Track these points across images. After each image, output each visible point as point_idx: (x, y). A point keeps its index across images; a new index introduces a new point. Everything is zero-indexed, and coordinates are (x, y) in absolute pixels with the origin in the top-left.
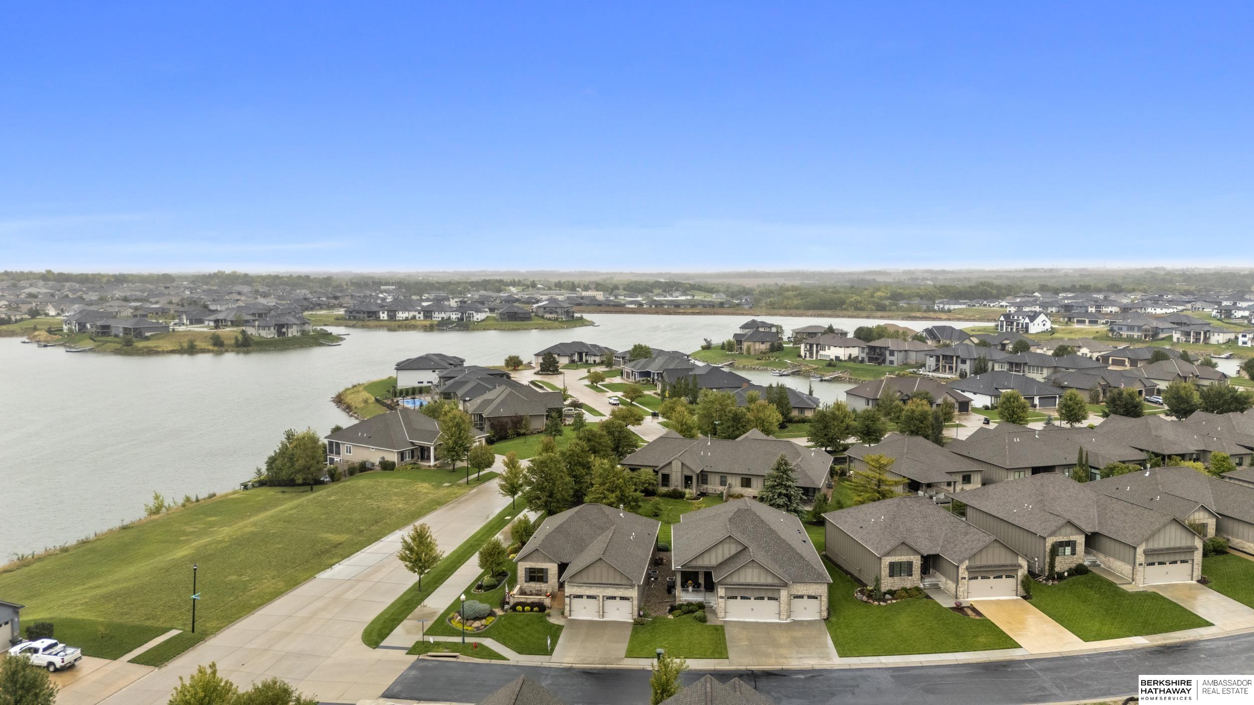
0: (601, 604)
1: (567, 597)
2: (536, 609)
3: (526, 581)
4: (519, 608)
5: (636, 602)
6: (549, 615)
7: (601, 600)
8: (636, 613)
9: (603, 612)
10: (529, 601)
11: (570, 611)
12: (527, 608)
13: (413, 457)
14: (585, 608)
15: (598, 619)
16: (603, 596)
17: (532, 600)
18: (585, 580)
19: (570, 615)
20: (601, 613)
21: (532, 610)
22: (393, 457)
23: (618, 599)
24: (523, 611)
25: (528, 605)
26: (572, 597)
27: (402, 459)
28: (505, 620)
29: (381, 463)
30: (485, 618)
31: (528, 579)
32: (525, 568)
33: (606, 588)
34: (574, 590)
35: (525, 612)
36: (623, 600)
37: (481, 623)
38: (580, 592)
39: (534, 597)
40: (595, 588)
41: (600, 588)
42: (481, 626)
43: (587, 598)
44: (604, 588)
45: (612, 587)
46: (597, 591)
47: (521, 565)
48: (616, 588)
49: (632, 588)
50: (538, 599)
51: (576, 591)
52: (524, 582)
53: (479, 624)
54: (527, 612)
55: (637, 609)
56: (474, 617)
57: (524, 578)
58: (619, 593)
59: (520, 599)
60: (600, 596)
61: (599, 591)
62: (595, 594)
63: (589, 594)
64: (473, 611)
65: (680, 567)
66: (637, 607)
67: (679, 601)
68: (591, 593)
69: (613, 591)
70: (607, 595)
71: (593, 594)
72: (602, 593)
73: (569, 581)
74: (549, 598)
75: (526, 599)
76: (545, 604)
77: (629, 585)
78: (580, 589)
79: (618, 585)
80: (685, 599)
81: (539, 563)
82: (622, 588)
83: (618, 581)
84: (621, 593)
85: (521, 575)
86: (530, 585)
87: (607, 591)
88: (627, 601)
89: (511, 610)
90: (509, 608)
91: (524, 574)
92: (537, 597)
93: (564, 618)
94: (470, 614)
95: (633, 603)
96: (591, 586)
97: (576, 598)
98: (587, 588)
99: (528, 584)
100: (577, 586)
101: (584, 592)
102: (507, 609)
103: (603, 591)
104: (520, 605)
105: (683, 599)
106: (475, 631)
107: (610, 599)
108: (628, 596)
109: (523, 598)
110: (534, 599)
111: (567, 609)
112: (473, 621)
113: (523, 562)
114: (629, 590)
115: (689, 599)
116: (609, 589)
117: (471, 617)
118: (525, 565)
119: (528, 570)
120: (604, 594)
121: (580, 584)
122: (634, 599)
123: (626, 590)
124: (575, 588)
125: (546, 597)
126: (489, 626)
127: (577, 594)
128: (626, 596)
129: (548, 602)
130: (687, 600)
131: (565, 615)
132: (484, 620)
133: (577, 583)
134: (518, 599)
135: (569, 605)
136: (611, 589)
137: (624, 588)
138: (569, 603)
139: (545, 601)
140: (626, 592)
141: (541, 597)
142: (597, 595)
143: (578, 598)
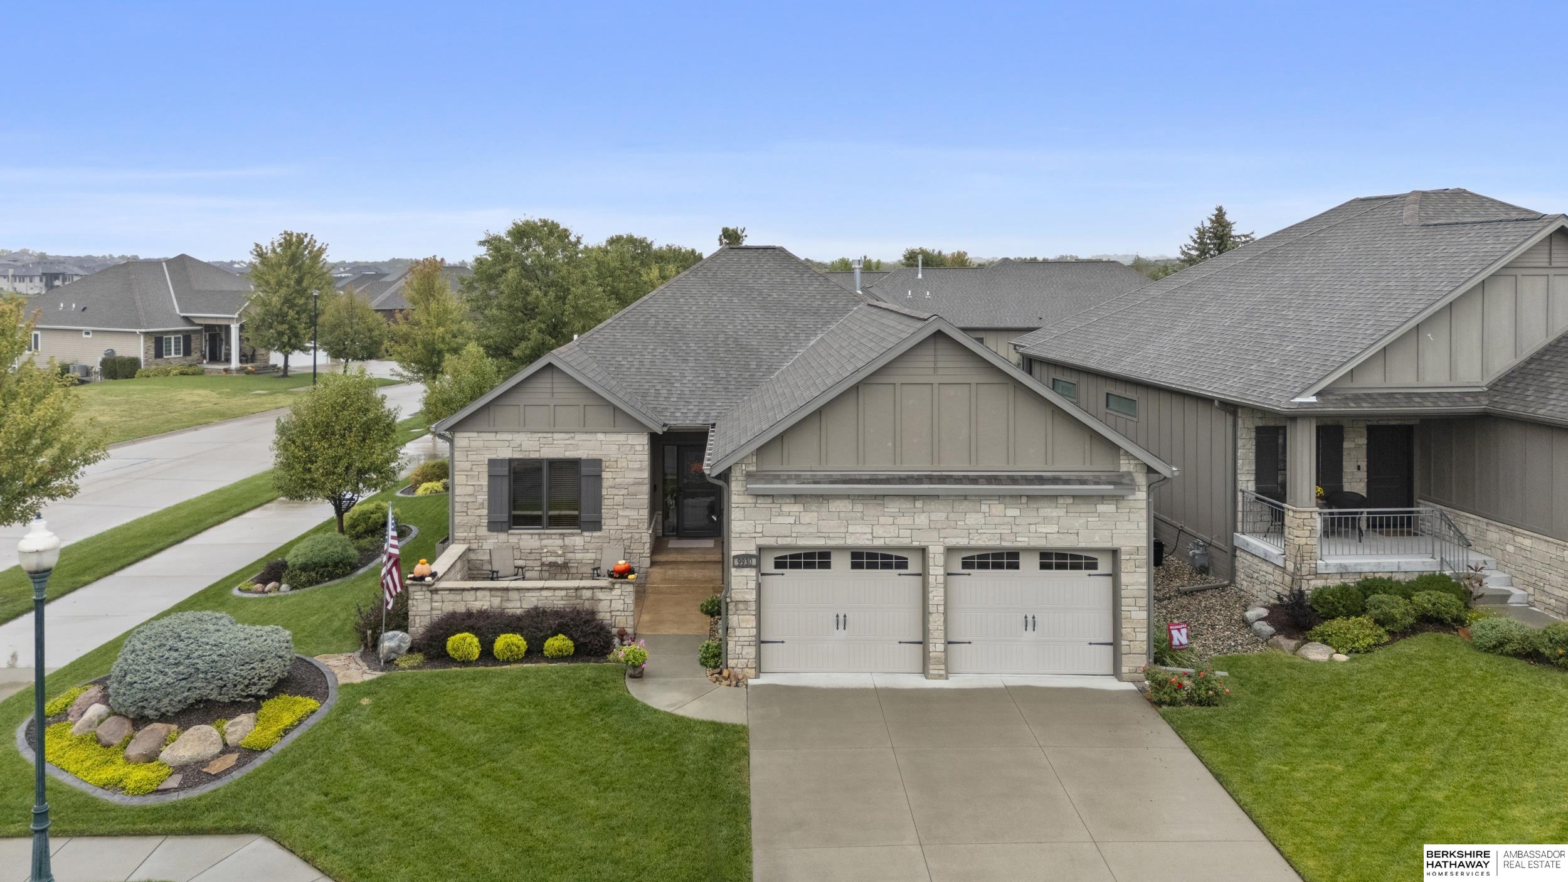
0: (936, 596)
1: (744, 561)
2: (555, 644)
3: (494, 526)
4: (465, 643)
5: (1135, 578)
6: (637, 672)
7: (937, 571)
9: (946, 642)
10: (516, 606)
11: (760, 641)
12: (508, 642)
13: (187, 352)
14: (841, 621)
15: (918, 682)
16: (949, 552)
17: (531, 601)
18: (842, 462)
19: (759, 670)
20: (935, 647)
21: (534, 652)
22: (136, 348)
23: (1029, 564)
24: (487, 655)
25: (513, 624)
26: (770, 565)
27: (159, 354)
28: (379, 709)
29: (104, 363)
30: (252, 703)
31: (504, 517)
32: (490, 460)
33: (966, 502)
34: (780, 520)
35: (496, 661)
36: (1061, 567)
37: (223, 735)
38: (819, 534)
39: (542, 589)
40: (906, 505)
41: (933, 505)
42: (217, 756)
43: (855, 566)
44: (956, 504)
45: (1001, 497)
46: (917, 521)
47: (467, 450)
48: (1024, 500)
49: (1117, 499)
50: (563, 593)
51: (796, 529)
52: (483, 531)
53: (212, 743)
54: (508, 662)
55: (1144, 615)
56: (186, 698)
57: (485, 512)
58: (1042, 529)
59: (469, 596)
60: (931, 549)
61: (922, 520)
62: (906, 542)
63: (868, 543)
64: (177, 664)
65: (1313, 399)
66: (1143, 602)
67: (1308, 577)
68: (885, 535)
69: (1006, 520)
70: (973, 543)
71: (894, 542)
72: (943, 533)
73: (753, 468)
74: (628, 583)
75: (499, 593)
76: (604, 616)
77: (1103, 478)
78: (816, 514)
79: (1041, 480)
80: (1341, 564)
81: (556, 436)
82: (1061, 501)
83: (1031, 462)
84: (1055, 529)
85: (468, 499)
86: (513, 540)
87: (973, 519)
88: (1084, 572)
89: (419, 658)
90: (406, 646)
91: (486, 489)
92: (555, 589)
93: (725, 682)
94: (157, 684)
95: (1125, 578)
96: (884, 496)
97: (791, 567)
98: (859, 507)
99: (502, 537)
100: (796, 497)
101: (843, 530)
102: (392, 650)
103: (953, 524)
104: (471, 629)
105: (1327, 565)
106: (165, 791)
107: (983, 566)
108: (1089, 545)
109: (487, 593)
110: (545, 593)
111: (739, 632)
112: (174, 727)
113: (475, 435)
114: (1102, 508)
115: (1360, 564)
116: (985, 508)
117: (166, 701)
118: (488, 448)
119: (505, 471)
120: (952, 542)
121: (815, 483)
122: (1128, 557)
123: (1084, 508)
124: (786, 508)
125: (602, 588)
126: (277, 748)
127: (802, 542)
128: (1082, 545)
129: (618, 605)
130: (1349, 570)
131: (731, 663)
132: (245, 720)
133: (798, 479)
134: (458, 597)
135: (753, 606)
136: (997, 508)
137: (1070, 501)
138: (752, 596)
139: (602, 603)
140: (1082, 521)
141: (577, 589)
142: (915, 544)
143: (800, 567)
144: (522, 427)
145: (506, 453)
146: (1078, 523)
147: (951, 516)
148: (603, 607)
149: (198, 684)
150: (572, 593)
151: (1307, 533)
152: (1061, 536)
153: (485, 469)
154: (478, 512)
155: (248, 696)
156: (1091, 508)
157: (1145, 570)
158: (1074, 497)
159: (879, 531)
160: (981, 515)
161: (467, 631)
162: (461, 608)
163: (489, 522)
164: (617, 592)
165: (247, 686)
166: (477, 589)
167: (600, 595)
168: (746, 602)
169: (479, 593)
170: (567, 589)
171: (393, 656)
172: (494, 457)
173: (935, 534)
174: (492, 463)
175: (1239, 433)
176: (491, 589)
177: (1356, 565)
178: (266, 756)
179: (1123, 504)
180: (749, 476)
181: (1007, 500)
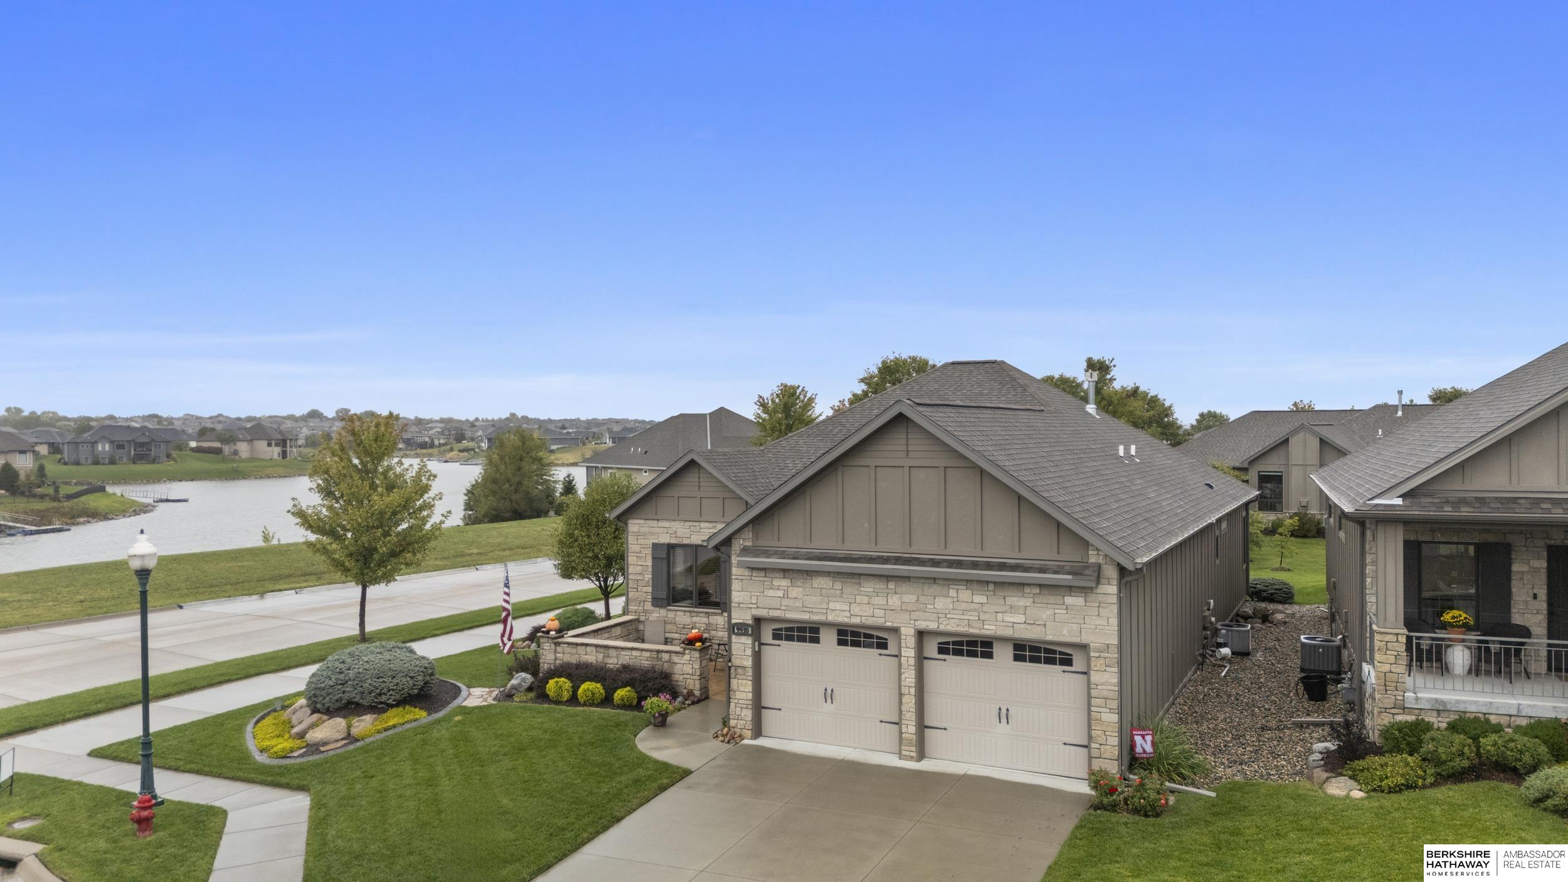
0: (909, 677)
1: (743, 629)
2: (621, 693)
3: (657, 602)
4: (561, 686)
5: (1106, 678)
6: (661, 721)
7: (909, 653)
8: (1109, 746)
9: (922, 727)
10: (613, 662)
11: (758, 707)
12: (588, 688)
14: (829, 696)
15: (894, 761)
16: (921, 634)
17: (625, 660)
18: (825, 542)
19: (758, 732)
20: (910, 729)
21: (607, 701)
23: (1003, 654)
24: (572, 697)
25: (599, 675)
26: (767, 635)
28: (459, 724)
30: (378, 708)
31: (663, 595)
32: (653, 544)
33: (935, 586)
34: (771, 593)
35: (578, 704)
36: (1035, 660)
37: (349, 727)
38: (804, 609)
39: (633, 649)
40: (880, 585)
41: (904, 587)
42: (337, 741)
43: (841, 642)
44: (926, 587)
45: (968, 582)
46: (890, 602)
47: (638, 535)
48: (991, 587)
49: (1086, 591)
50: (648, 654)
51: (785, 602)
52: (648, 606)
53: (338, 731)
54: (585, 705)
55: (1115, 718)
56: (341, 699)
57: (650, 589)
58: (1010, 618)
59: (581, 650)
60: (903, 631)
61: (894, 601)
62: (880, 622)
63: (846, 620)
64: (341, 673)
65: (1399, 501)
66: (1114, 704)
67: (1393, 711)
68: (860, 614)
69: (973, 606)
70: (942, 628)
71: (870, 622)
72: (914, 615)
73: (749, 543)
74: (695, 650)
75: (602, 650)
76: (678, 677)
77: (1067, 568)
78: (801, 589)
79: (1002, 567)
80: (1436, 700)
81: (703, 525)
82: (1027, 590)
83: (999, 548)
84: (1021, 618)
85: (639, 578)
86: (671, 615)
87: (941, 603)
88: (1058, 668)
89: (532, 695)
90: (526, 685)
91: (650, 569)
92: (642, 650)
93: (721, 738)
94: (323, 685)
95: (1095, 677)
96: (860, 575)
97: (786, 639)
98: (838, 585)
99: (663, 612)
100: (785, 572)
101: (824, 606)
102: (514, 687)
103: (922, 606)
104: (569, 677)
105: (1417, 699)
106: (290, 757)
107: (958, 653)
108: (1056, 639)
109: (594, 649)
110: (635, 653)
111: (739, 695)
112: (325, 717)
113: (643, 522)
114: (1069, 600)
115: (1464, 702)
116: (953, 593)
117: (327, 698)
118: (653, 534)
119: (664, 554)
120: (922, 625)
121: (795, 558)
122: (1097, 655)
123: (1052, 599)
124: (776, 582)
125: (676, 653)
126: (368, 741)
127: (790, 615)
128: (1050, 638)
129: (688, 669)
130: (1449, 707)
131: (732, 723)
132: (368, 718)
133: (783, 555)
134: (574, 651)
135: (750, 672)
136: (965, 594)
137: (1037, 591)
138: (749, 663)
139: (679, 666)
140: (1049, 612)
141: (658, 652)
142: (889, 624)
143: (793, 640)
144: (678, 516)
145: (665, 539)
146: (1045, 614)
147: (921, 598)
148: (677, 669)
149: (348, 689)
150: (654, 655)
151: (1392, 659)
152: (1029, 627)
153: (649, 551)
154: (645, 589)
155: (381, 703)
156: (1059, 599)
157: (1116, 670)
158: (1040, 586)
159: (856, 609)
160: (949, 600)
161: (567, 678)
162: (573, 660)
163: (652, 598)
164: (687, 657)
165: (380, 695)
166: (586, 645)
167: (676, 659)
168: (744, 668)
169: (589, 649)
170: (651, 651)
171: (514, 691)
172: (656, 541)
173: (906, 616)
174: (655, 546)
175: (1367, 547)
176: (597, 646)
177: (1458, 702)
178: (359, 744)
179: (1091, 597)
180: (745, 551)
181: (975, 586)
